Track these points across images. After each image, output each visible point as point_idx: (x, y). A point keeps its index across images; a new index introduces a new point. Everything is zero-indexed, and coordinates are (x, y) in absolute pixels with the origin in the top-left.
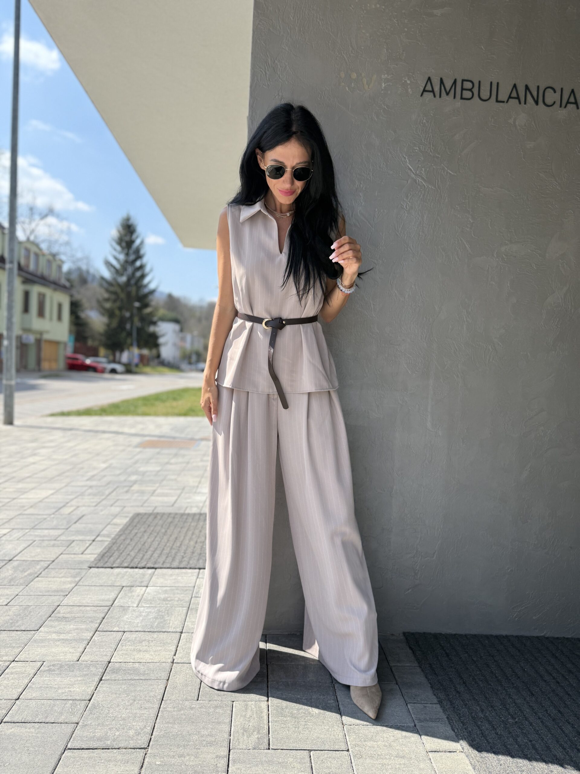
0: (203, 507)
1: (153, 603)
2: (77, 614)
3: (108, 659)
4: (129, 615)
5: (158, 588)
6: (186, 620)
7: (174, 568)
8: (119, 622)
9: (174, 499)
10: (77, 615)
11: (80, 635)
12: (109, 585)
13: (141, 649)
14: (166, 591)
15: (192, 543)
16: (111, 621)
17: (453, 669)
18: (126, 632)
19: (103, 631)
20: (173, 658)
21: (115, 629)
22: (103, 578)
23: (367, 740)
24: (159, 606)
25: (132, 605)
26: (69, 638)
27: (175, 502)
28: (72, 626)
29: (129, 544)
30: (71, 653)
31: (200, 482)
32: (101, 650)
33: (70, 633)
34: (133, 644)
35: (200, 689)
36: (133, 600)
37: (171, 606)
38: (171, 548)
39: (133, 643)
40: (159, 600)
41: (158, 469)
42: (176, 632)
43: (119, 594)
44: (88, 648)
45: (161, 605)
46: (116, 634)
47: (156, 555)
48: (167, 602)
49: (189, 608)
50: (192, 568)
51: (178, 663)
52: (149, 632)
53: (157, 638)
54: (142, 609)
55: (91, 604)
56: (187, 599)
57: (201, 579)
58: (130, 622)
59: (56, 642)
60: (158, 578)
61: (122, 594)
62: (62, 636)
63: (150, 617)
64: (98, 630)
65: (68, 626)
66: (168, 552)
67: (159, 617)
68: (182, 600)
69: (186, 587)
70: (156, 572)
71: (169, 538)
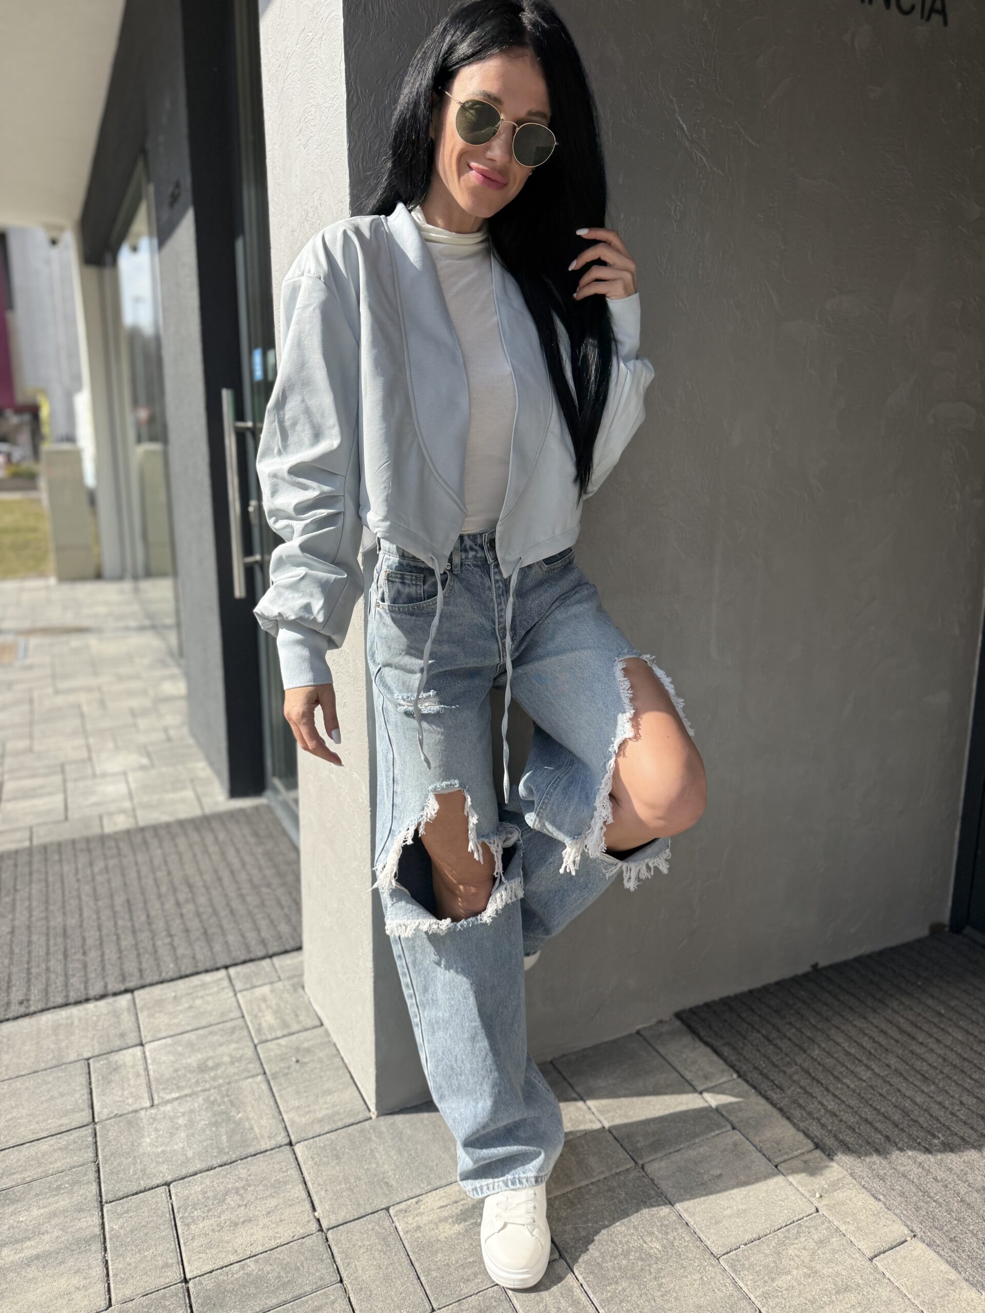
0: (134, 810)
1: (183, 1084)
2: (26, 1170)
3: (174, 1274)
4: (149, 1135)
5: (169, 1041)
6: (278, 1107)
7: (172, 980)
8: (139, 1161)
9: (59, 798)
10: (28, 1175)
11: (70, 1230)
12: (50, 1064)
13: (234, 1218)
14: (191, 1044)
15: (170, 905)
16: (119, 1165)
17: (796, 1067)
18: (171, 1182)
19: (117, 1200)
20: (315, 1217)
21: (143, 1184)
22: (26, 1048)
23: (773, 1275)
24: (200, 1089)
25: (136, 1106)
26: (47, 1247)
27: (66, 809)
28: (35, 1212)
29: (30, 943)
30: (78, 1289)
31: (89, 748)
32: (147, 1253)
33: (43, 1234)
34: (209, 1211)
35: (419, 1278)
36: (133, 1090)
37: (227, 1080)
38: (134, 932)
39: (206, 1209)
40: (191, 1072)
42: (280, 1147)
43: (90, 1083)
44: (112, 1260)
45: (202, 1084)
46: (153, 1198)
47: (111, 956)
48: (212, 1074)
49: (265, 1073)
50: (209, 968)
51: (333, 1228)
52: (221, 1166)
53: (249, 1175)
54: (169, 1107)
55: (42, 1130)
56: (249, 1052)
57: (245, 993)
58: (163, 1152)
59: (23, 1273)
60: (151, 1016)
61: (98, 1080)
62: (30, 1249)
63: (200, 1126)
64: (104, 1201)
65: (27, 1213)
66: (133, 942)
67: (219, 1119)
68: (240, 1059)
69: (223, 1022)
70: (137, 1001)
71: (112, 906)
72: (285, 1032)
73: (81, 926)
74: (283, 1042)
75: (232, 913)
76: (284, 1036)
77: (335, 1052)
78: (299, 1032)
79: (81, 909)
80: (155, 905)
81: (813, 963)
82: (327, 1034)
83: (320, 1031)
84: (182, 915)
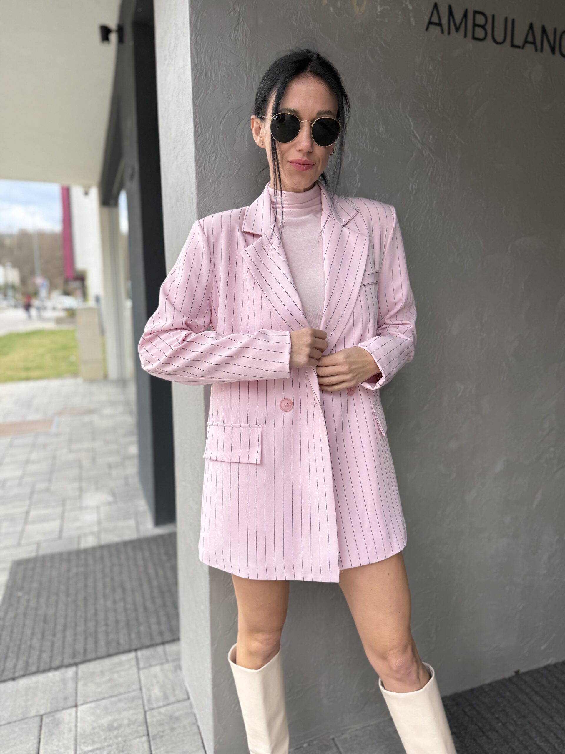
0: (99, 532)
1: (96, 739)
5: (93, 705)
7: (102, 658)
9: (58, 523)
12: (19, 718)
14: (105, 708)
15: (109, 603)
22: (7, 704)
24: (106, 744)
27: (61, 531)
29: (24, 625)
31: (81, 490)
36: (65, 742)
37: (124, 739)
38: (86, 620)
40: (103, 730)
41: (19, 473)
43: (40, 735)
45: (108, 740)
47: (69, 639)
48: (115, 733)
49: (148, 735)
50: (126, 650)
56: (141, 717)
57: (146, 671)
60: (85, 685)
61: (45, 733)
66: (84, 629)
68: (134, 723)
69: (129, 692)
70: (80, 674)
71: (75, 601)
72: (165, 703)
73: (55, 615)
74: (163, 710)
75: (146, 609)
76: (164, 706)
77: (194, 721)
78: (174, 703)
79: (57, 602)
80: (101, 601)
81: (516, 669)
82: (191, 706)
83: (187, 703)
84: (115, 610)
